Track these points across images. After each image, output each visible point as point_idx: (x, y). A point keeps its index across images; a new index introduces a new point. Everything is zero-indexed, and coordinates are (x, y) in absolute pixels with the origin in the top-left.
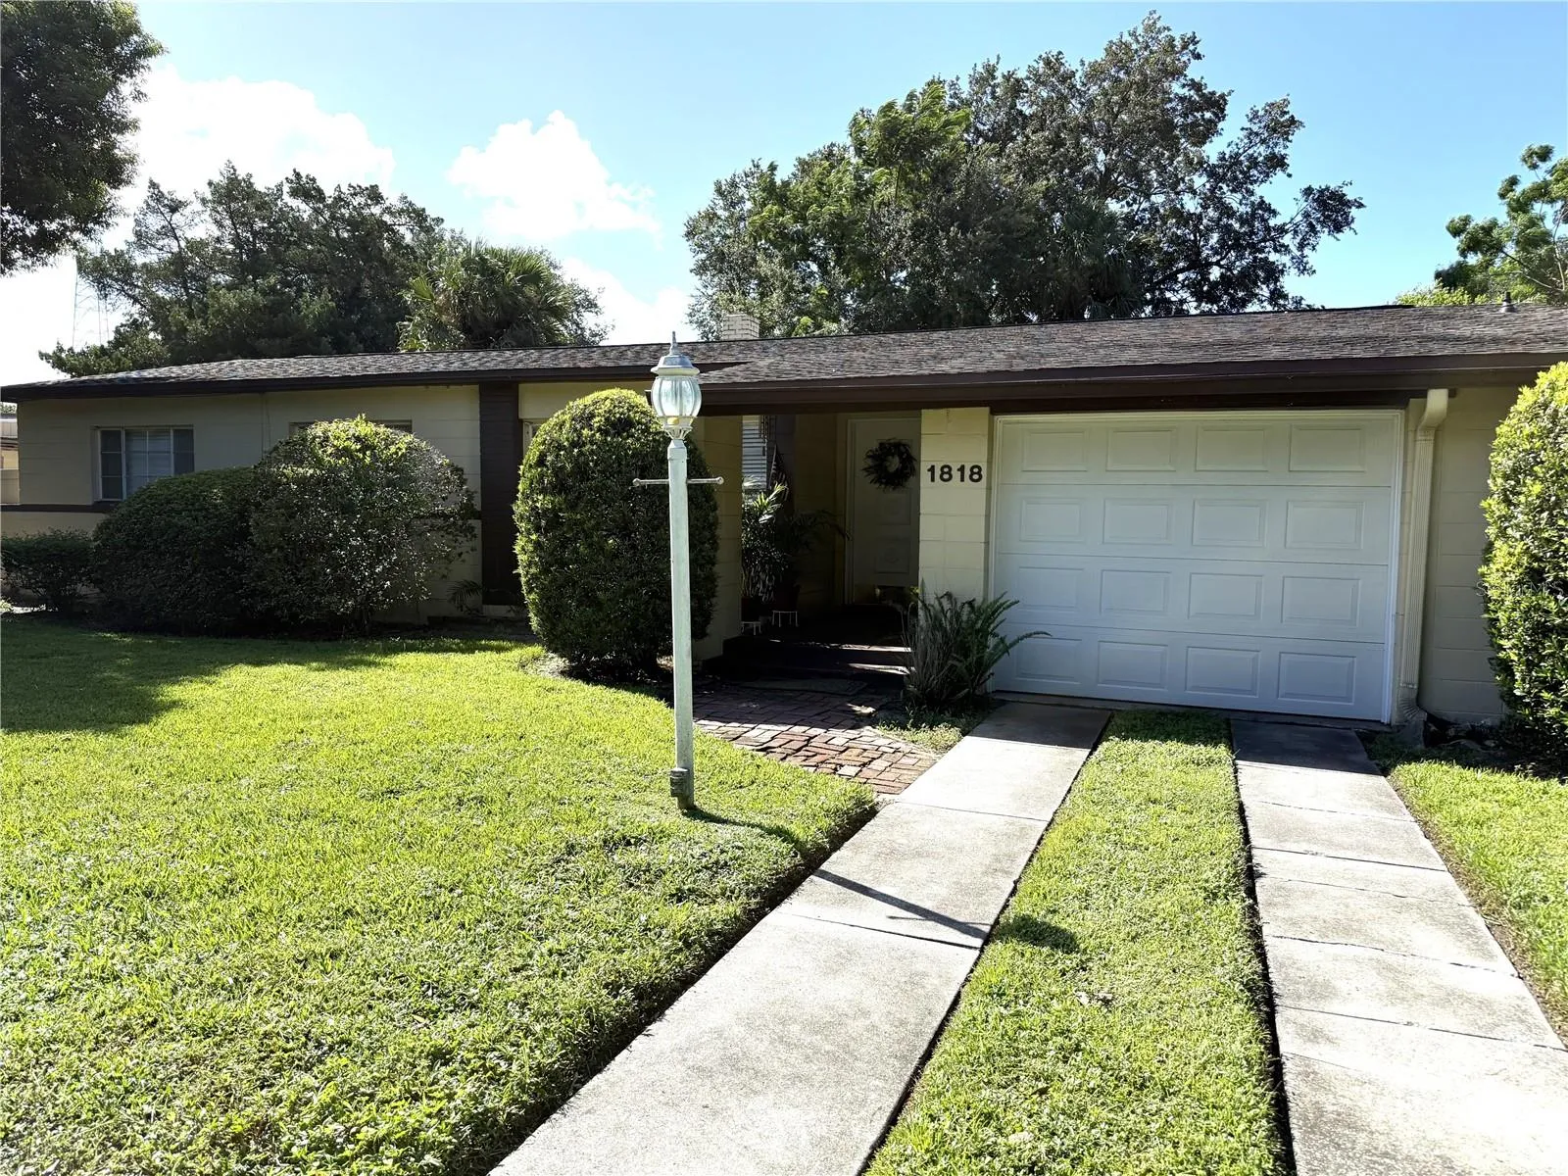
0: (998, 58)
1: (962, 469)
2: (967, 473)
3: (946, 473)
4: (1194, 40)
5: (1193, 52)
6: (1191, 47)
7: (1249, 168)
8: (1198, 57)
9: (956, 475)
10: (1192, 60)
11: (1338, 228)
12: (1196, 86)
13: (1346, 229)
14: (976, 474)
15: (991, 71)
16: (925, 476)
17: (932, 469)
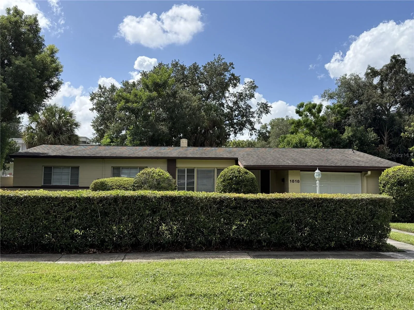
0: (179, 60)
1: (296, 181)
2: (297, 181)
3: (293, 181)
4: (232, 64)
5: (232, 67)
6: (232, 66)
7: (245, 96)
8: (234, 68)
9: (295, 182)
10: (232, 69)
11: (267, 113)
12: (233, 75)
13: (269, 113)
14: (298, 181)
15: (177, 63)
16: (289, 182)
17: (291, 180)
